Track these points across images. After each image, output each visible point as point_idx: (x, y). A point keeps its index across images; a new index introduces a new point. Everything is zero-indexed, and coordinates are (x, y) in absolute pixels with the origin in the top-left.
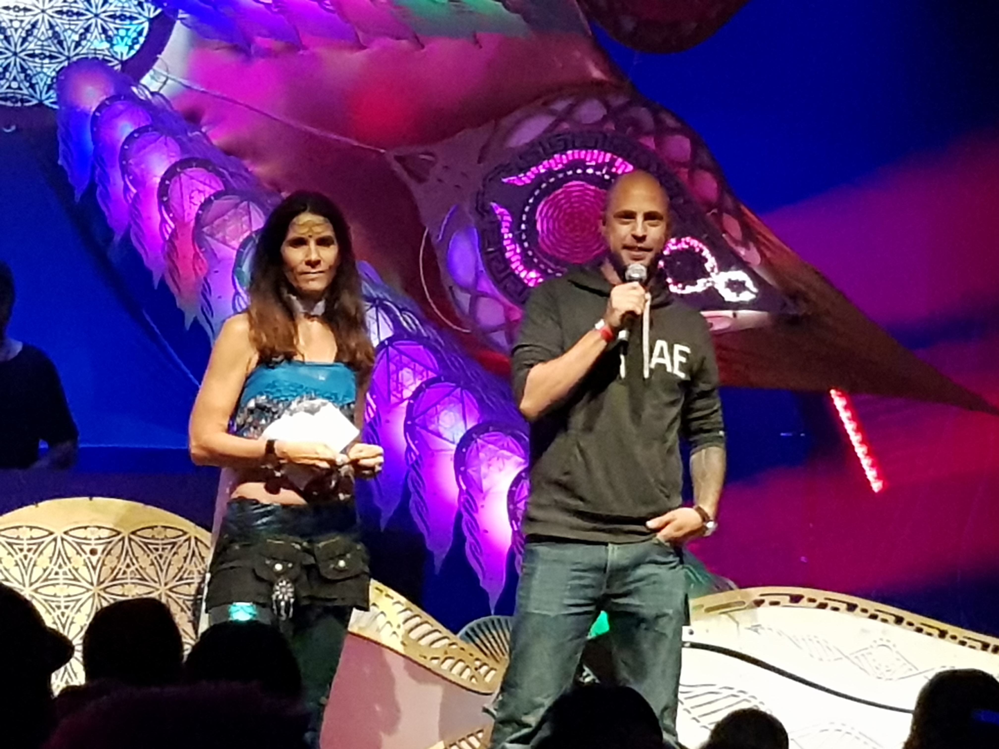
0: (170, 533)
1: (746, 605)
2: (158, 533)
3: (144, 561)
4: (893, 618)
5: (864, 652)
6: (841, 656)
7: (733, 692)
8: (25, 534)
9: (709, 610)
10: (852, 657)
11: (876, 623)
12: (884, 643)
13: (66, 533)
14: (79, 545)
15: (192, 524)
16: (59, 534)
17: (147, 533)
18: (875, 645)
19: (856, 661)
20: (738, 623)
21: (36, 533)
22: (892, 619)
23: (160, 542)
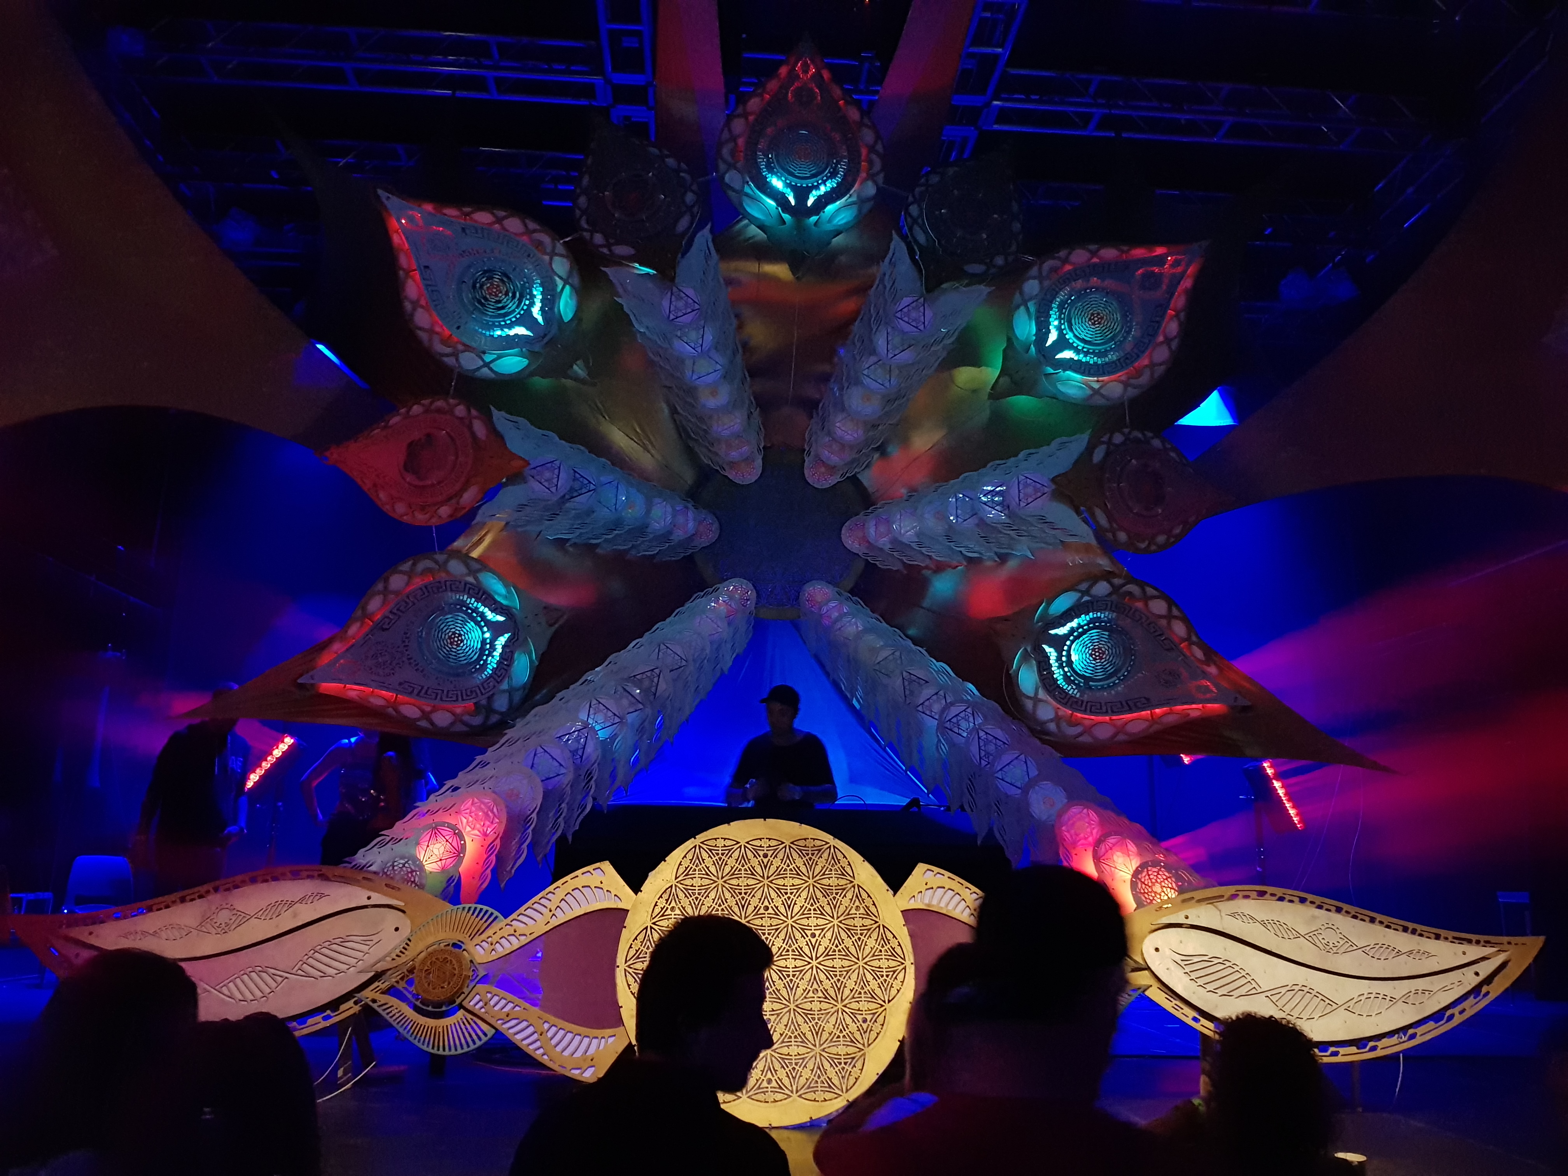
0: (818, 843)
1: (1225, 898)
2: (810, 843)
3: (799, 862)
4: (1335, 908)
5: (1316, 933)
6: (1299, 935)
7: (1220, 961)
8: (721, 843)
9: (1199, 901)
10: (1307, 937)
11: (1323, 912)
12: (1330, 926)
13: (747, 843)
14: (755, 852)
15: (832, 837)
16: (743, 843)
17: (802, 843)
18: (1323, 928)
19: (1310, 939)
20: (1220, 911)
21: (728, 843)
22: (1333, 909)
23: (810, 849)
